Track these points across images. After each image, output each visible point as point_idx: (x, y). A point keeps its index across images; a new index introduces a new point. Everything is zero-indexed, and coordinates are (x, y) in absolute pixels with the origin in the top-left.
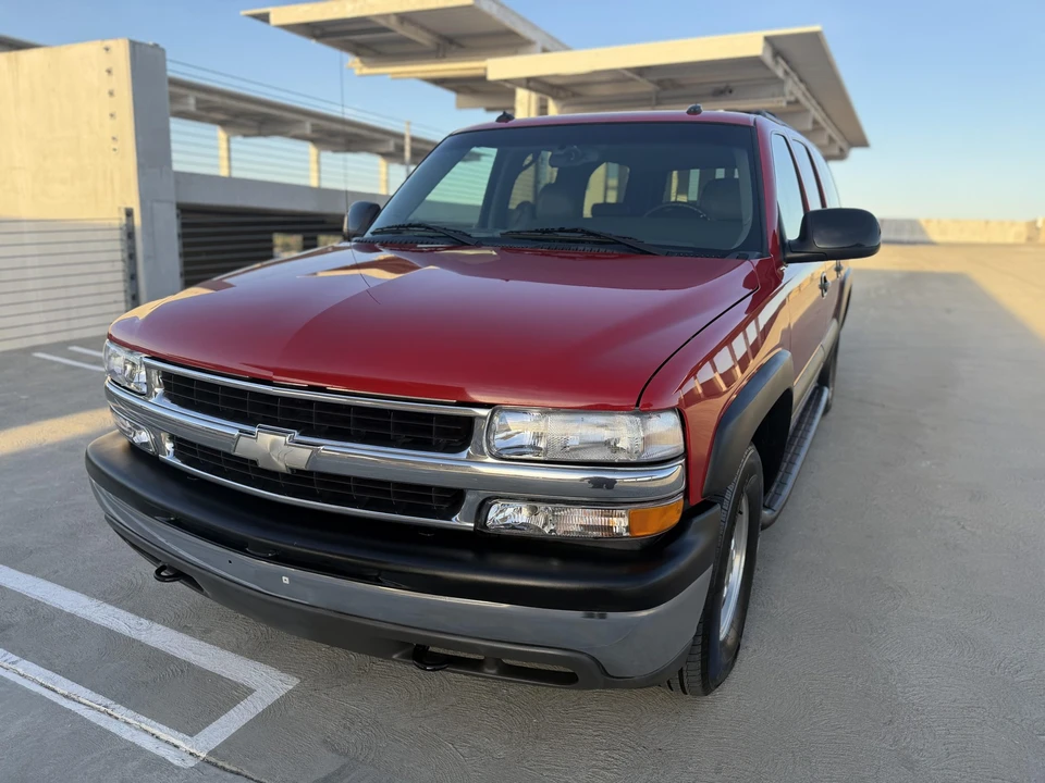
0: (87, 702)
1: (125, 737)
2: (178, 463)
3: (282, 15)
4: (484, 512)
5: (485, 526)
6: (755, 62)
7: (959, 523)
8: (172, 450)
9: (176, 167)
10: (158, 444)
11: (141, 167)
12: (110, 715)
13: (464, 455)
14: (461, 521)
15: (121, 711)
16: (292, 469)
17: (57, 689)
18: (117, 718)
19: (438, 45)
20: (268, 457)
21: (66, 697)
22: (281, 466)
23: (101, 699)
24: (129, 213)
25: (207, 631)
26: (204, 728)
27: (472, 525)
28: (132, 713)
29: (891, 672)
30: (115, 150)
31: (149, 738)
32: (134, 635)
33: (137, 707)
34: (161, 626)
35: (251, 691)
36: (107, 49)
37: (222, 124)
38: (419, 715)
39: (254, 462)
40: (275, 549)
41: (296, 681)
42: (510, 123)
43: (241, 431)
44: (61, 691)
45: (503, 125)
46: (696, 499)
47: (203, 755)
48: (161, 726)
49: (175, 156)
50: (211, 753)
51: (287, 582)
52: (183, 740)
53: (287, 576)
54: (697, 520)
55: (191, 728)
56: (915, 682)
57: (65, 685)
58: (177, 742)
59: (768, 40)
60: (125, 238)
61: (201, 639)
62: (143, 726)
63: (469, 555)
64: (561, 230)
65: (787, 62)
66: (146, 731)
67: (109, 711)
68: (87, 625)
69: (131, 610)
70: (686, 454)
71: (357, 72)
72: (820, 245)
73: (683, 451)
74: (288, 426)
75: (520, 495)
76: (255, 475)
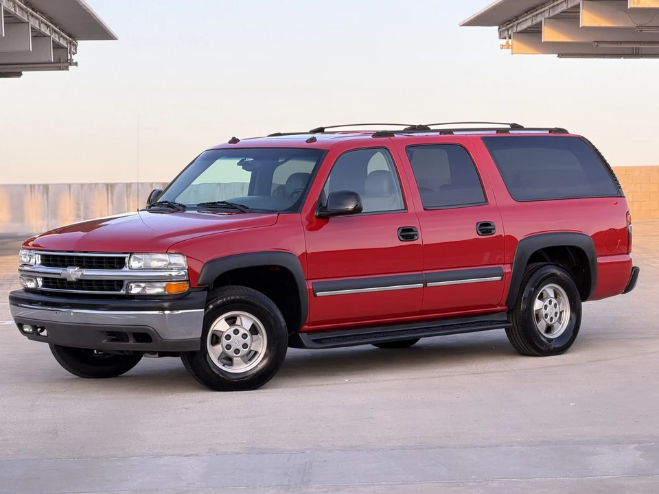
2: (43, 288)
4: (128, 288)
5: (128, 293)
8: (41, 284)
10: (37, 284)
13: (123, 269)
14: (123, 292)
20: (70, 277)
22: (73, 278)
27: (125, 292)
39: (66, 280)
43: (63, 270)
45: (232, 145)
46: (193, 285)
53: (73, 313)
64: (219, 202)
70: (188, 269)
73: (187, 267)
74: (76, 266)
75: (138, 281)
76: (66, 286)
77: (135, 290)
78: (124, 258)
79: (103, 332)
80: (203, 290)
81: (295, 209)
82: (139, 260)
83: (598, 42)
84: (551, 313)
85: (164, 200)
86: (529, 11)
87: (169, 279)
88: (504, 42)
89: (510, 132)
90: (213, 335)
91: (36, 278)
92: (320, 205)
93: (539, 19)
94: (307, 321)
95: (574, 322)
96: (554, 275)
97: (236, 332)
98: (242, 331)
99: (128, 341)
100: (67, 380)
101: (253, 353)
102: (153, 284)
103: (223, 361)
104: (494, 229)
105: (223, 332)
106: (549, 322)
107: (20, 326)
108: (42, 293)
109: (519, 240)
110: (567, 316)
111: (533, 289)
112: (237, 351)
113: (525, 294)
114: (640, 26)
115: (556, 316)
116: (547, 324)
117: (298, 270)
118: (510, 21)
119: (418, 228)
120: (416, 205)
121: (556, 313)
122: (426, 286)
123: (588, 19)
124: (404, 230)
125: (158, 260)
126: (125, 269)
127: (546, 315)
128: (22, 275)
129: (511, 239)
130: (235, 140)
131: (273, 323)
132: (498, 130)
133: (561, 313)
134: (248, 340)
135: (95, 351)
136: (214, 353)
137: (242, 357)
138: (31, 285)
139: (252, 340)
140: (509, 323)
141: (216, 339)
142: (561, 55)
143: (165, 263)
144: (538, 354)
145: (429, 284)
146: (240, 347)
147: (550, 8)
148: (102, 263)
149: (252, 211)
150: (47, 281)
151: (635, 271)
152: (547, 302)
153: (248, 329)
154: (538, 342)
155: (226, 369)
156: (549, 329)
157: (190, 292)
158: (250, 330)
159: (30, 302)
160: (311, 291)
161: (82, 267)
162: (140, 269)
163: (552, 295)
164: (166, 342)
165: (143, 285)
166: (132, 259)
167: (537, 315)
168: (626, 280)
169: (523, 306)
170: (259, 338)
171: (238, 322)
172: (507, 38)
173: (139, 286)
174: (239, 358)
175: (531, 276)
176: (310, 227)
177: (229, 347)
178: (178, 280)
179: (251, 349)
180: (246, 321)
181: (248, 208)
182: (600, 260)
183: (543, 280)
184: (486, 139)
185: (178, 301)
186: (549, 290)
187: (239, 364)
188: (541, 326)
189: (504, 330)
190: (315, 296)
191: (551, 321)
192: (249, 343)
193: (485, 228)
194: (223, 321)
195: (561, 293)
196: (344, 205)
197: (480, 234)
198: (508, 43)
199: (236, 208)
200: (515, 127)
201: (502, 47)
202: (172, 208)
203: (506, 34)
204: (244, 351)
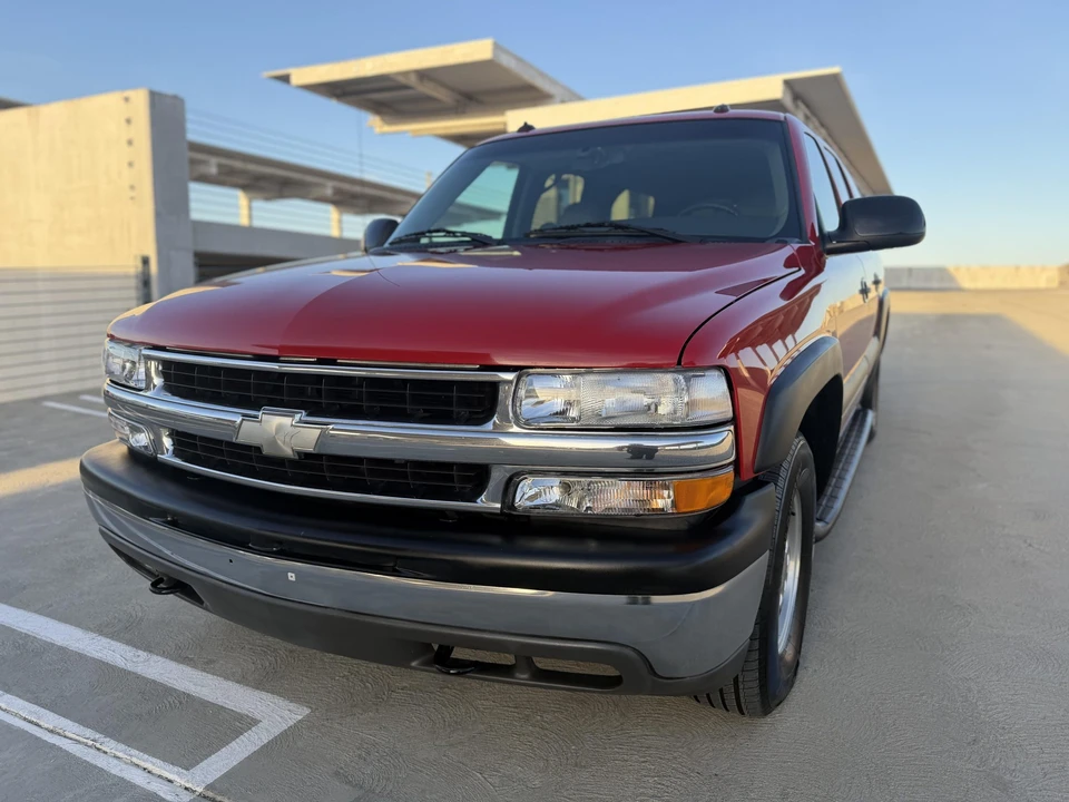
0: (74, 736)
1: (113, 772)
2: (178, 461)
3: (302, 75)
4: (512, 489)
5: (512, 507)
6: (775, 104)
7: (1025, 542)
8: (171, 448)
9: (195, 215)
10: (157, 443)
11: (159, 215)
12: (99, 749)
13: (489, 426)
14: (487, 503)
15: (110, 745)
16: (299, 453)
17: (41, 723)
18: (105, 753)
19: (458, 101)
20: (273, 442)
21: (52, 731)
22: (288, 452)
23: (89, 732)
24: (146, 261)
25: (211, 662)
26: (202, 760)
27: (499, 506)
28: (123, 747)
29: (969, 690)
30: (132, 198)
31: (140, 772)
32: (130, 667)
33: (129, 741)
34: (160, 658)
35: (254, 722)
36: (127, 99)
37: (244, 188)
38: (443, 743)
39: (258, 449)
40: (280, 542)
41: (307, 711)
42: (531, 132)
43: (244, 415)
44: (46, 726)
45: (524, 134)
46: (748, 475)
47: (200, 790)
48: (154, 760)
49: (193, 205)
50: (209, 787)
51: (293, 579)
52: (179, 774)
53: (293, 570)
54: (750, 499)
55: (188, 761)
56: (996, 700)
57: (50, 719)
58: (171, 777)
59: (788, 83)
60: (140, 285)
61: (204, 670)
62: (134, 760)
63: (496, 540)
65: (808, 106)
66: (138, 766)
67: (98, 745)
68: (81, 658)
69: (129, 642)
70: (734, 420)
71: (377, 130)
72: (861, 234)
73: (731, 415)
74: (296, 407)
75: (551, 468)
77: (541, 493)
91: (154, 427)
126: (500, 424)
130: (526, 128)
150: (189, 443)
164: (670, 684)
166: (525, 392)
199: (651, 235)
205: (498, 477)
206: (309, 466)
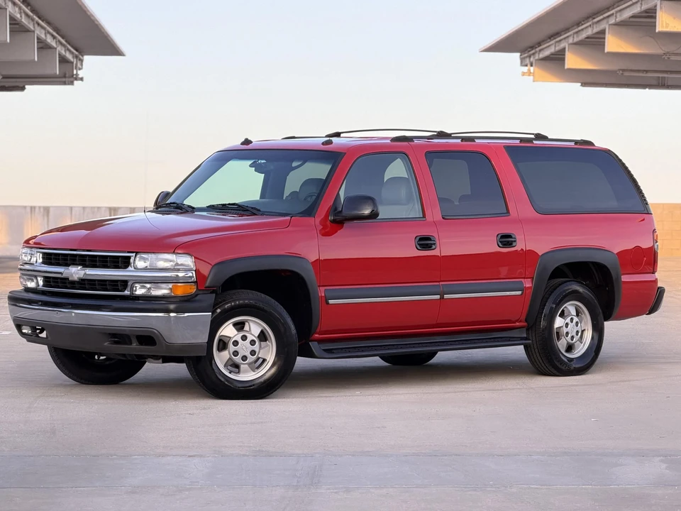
2: (44, 288)
4: (133, 288)
5: (133, 294)
8: (42, 284)
10: (38, 283)
13: (128, 269)
20: (73, 276)
22: (75, 278)
27: (129, 293)
39: (68, 279)
46: (199, 287)
51: (74, 316)
53: (73, 313)
70: (197, 270)
73: (194, 269)
74: (79, 265)
75: (143, 281)
76: (68, 286)
77: (140, 291)
78: (129, 257)
79: (105, 334)
80: (211, 293)
81: (309, 212)
82: (145, 260)
83: (623, 70)
84: (572, 331)
85: (172, 201)
86: (552, 36)
87: (175, 281)
88: (525, 69)
89: (535, 142)
90: (220, 340)
91: (36, 277)
92: (334, 209)
93: (562, 45)
94: (318, 330)
95: (596, 342)
96: (576, 292)
97: (244, 338)
98: (250, 338)
99: (131, 344)
100: (66, 386)
101: (261, 360)
102: (160, 285)
103: (229, 367)
104: (515, 241)
105: (230, 338)
106: (571, 341)
107: (19, 327)
108: (43, 293)
109: (540, 255)
110: (588, 335)
111: (554, 306)
112: (244, 358)
113: (546, 311)
114: (668, 53)
115: (577, 335)
116: (568, 343)
117: (310, 276)
118: (532, 48)
119: (436, 237)
120: (435, 214)
121: (577, 332)
122: (443, 298)
123: (614, 44)
124: (422, 239)
125: (165, 261)
126: (130, 268)
127: (567, 333)
128: (23, 274)
129: (532, 253)
130: (247, 142)
131: (282, 330)
132: (522, 140)
133: (583, 331)
134: (256, 347)
135: (96, 357)
136: (221, 359)
137: (249, 364)
138: (31, 285)
139: (260, 347)
140: (529, 340)
141: (223, 345)
142: (584, 84)
143: (172, 263)
144: (558, 374)
145: (446, 296)
146: (248, 354)
147: (574, 33)
148: (107, 262)
149: (263, 214)
150: (48, 281)
151: (661, 292)
152: (568, 320)
153: (257, 335)
154: (558, 361)
155: (231, 376)
156: (570, 348)
157: (197, 295)
158: (259, 336)
159: (30, 302)
160: (324, 299)
161: (85, 266)
162: (145, 269)
163: (573, 312)
164: (170, 346)
165: (148, 286)
166: (137, 259)
167: (558, 333)
168: (650, 300)
169: (543, 323)
170: (267, 346)
171: (246, 328)
172: (529, 65)
173: (144, 287)
174: (247, 366)
175: (552, 292)
176: (323, 232)
177: (236, 353)
178: (186, 281)
179: (260, 356)
180: (255, 327)
181: (259, 210)
182: (625, 278)
183: (565, 296)
184: (509, 148)
185: (184, 303)
186: (570, 307)
187: (246, 372)
188: (562, 345)
189: (522, 346)
190: (328, 303)
191: (572, 340)
192: (257, 350)
193: (506, 240)
194: (231, 326)
195: (583, 311)
196: (360, 211)
197: (501, 246)
198: (529, 70)
199: (248, 210)
200: (539, 137)
201: (524, 74)
202: (180, 209)
203: (527, 61)
204: (251, 359)
205: (130, 283)
206: (83, 283)
